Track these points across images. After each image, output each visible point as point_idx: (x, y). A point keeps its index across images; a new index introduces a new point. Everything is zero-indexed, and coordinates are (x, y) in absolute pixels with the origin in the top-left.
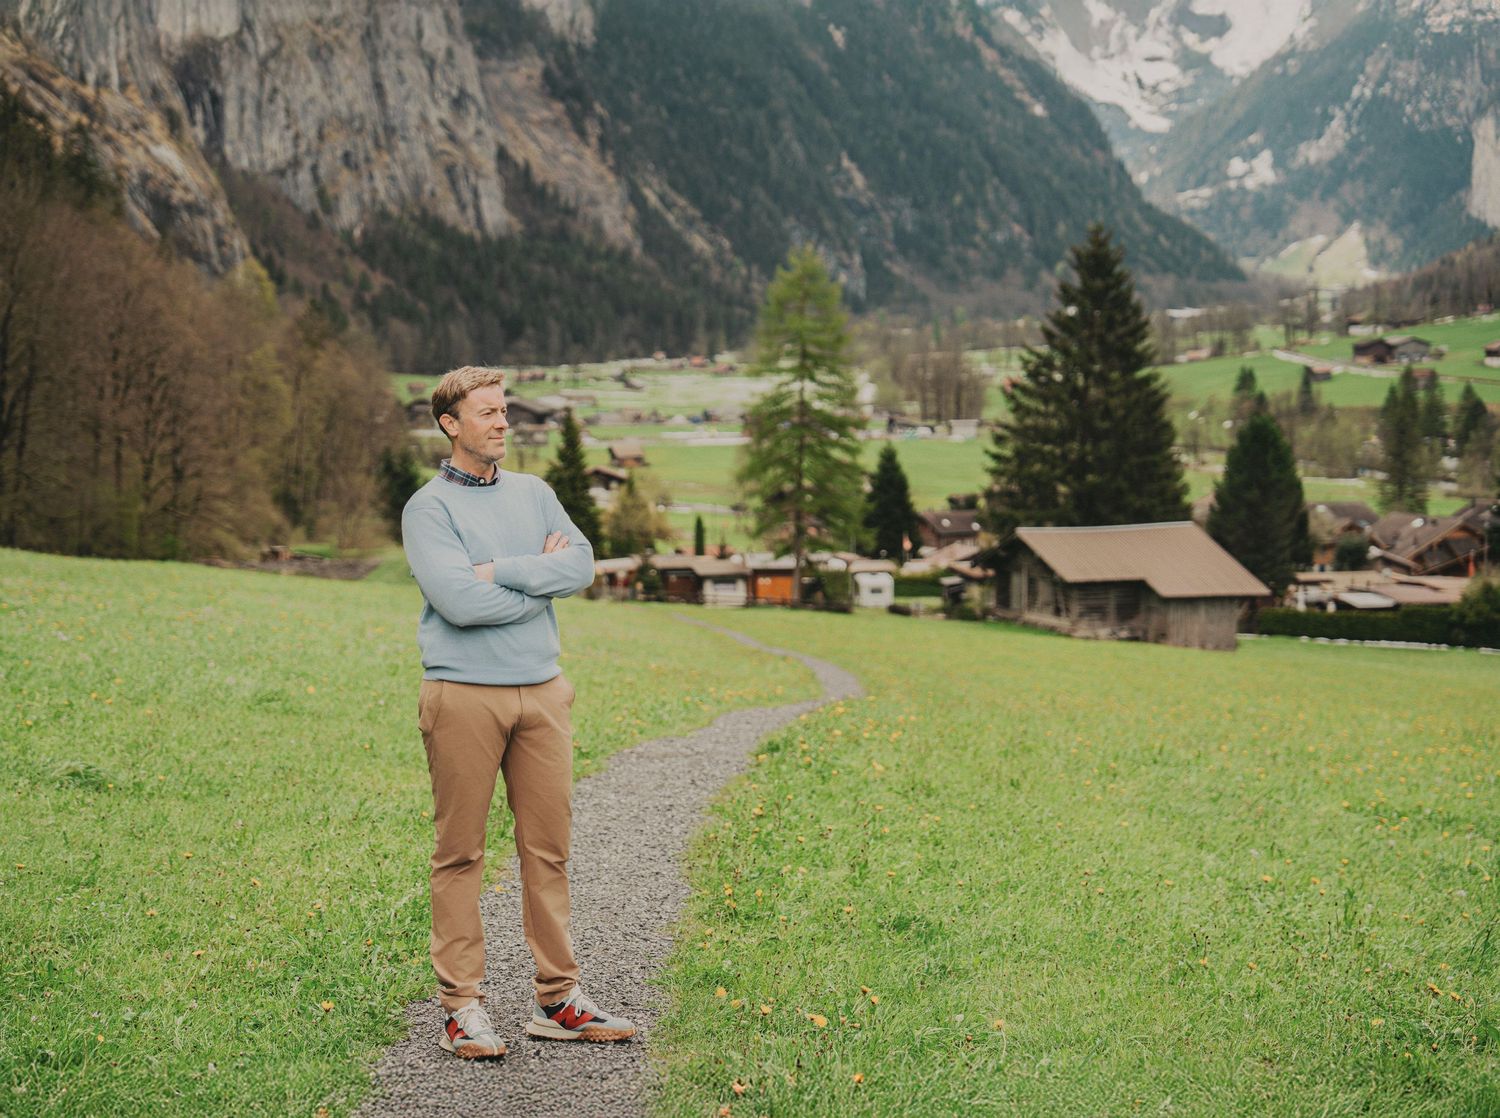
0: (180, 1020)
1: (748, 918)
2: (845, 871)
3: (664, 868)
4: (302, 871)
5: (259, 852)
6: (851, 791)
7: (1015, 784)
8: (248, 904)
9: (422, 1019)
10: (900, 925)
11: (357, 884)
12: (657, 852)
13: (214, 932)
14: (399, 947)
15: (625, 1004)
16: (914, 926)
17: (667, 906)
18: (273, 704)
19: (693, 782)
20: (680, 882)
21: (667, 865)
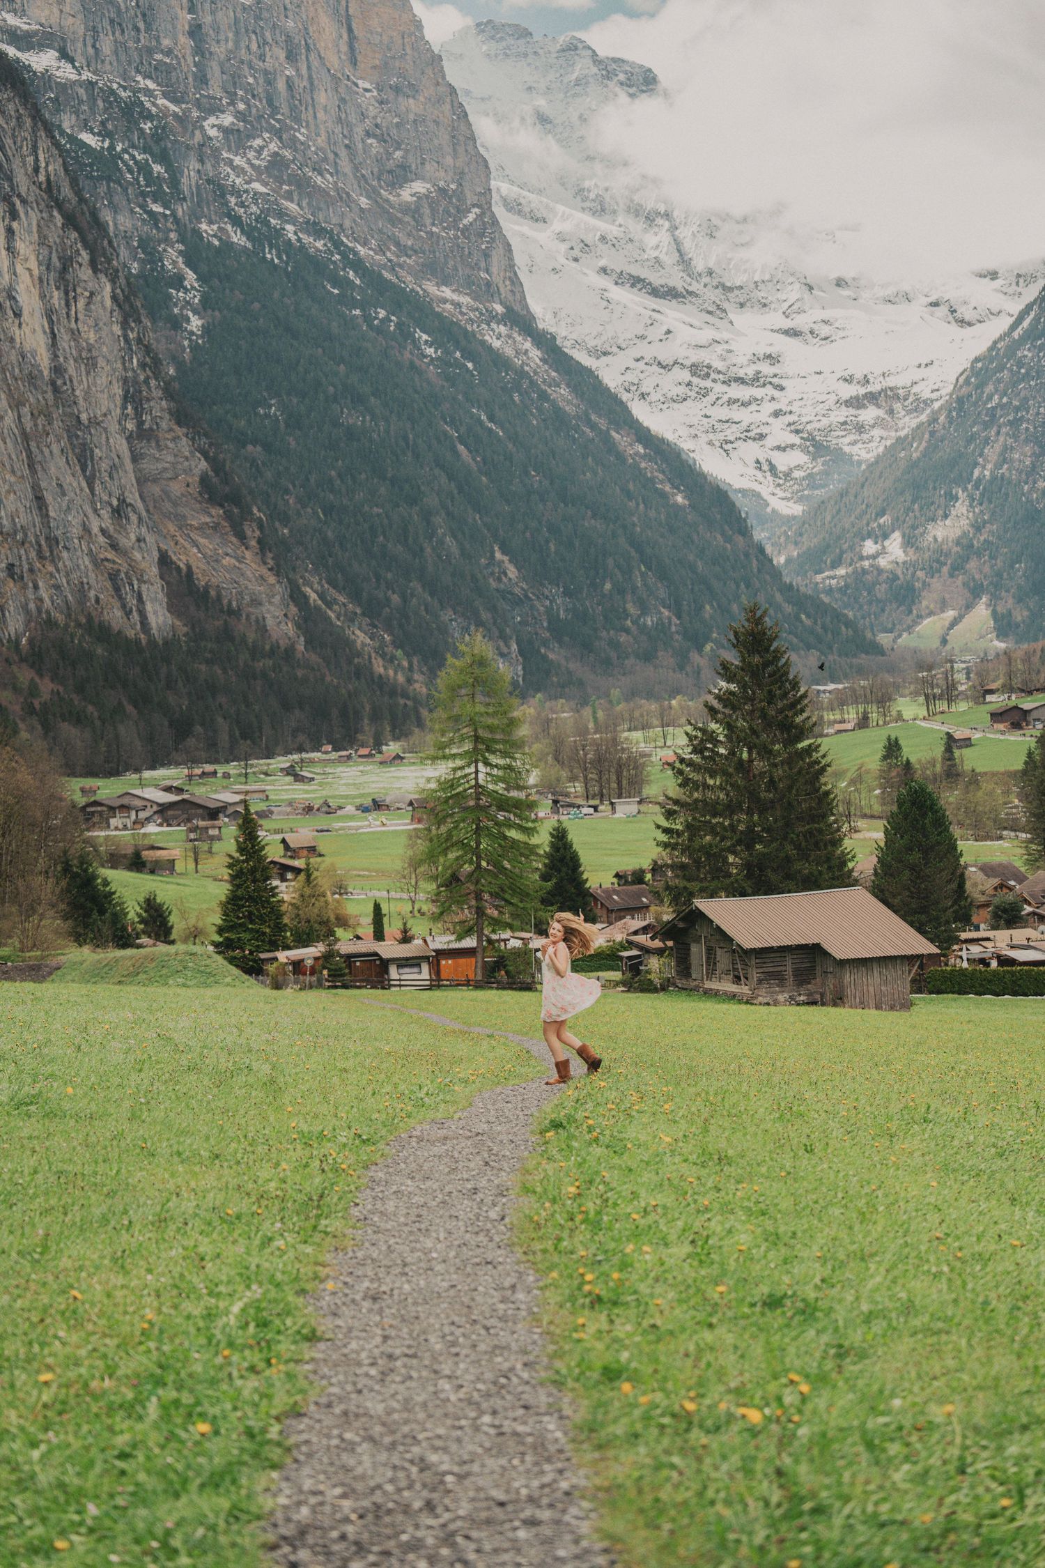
0: (36, 1454)
1: (615, 1303)
2: (688, 1248)
3: (499, 1256)
4: (121, 1280)
5: (65, 1262)
6: (647, 1163)
7: (809, 1150)
8: (74, 1318)
9: (305, 1437)
10: (773, 1303)
11: (182, 1290)
12: (481, 1238)
13: (46, 1351)
14: (255, 1357)
15: (526, 1407)
16: (788, 1302)
17: (520, 1296)
18: (33, 1108)
19: (487, 1164)
20: (522, 1268)
21: (499, 1252)
